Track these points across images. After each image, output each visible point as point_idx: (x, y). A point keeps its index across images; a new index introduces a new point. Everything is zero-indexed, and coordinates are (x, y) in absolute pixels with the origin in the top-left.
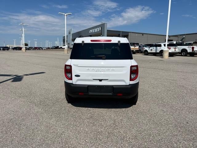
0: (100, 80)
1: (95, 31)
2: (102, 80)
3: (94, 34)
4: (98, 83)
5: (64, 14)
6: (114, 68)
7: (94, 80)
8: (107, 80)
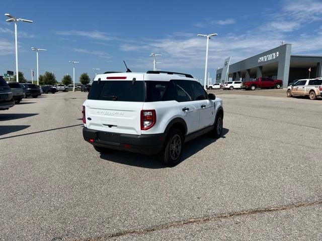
0: (110, 126)
1: (267, 58)
2: (112, 126)
3: (267, 63)
4: (106, 129)
5: (205, 35)
6: (123, 112)
7: (104, 125)
8: (116, 126)
